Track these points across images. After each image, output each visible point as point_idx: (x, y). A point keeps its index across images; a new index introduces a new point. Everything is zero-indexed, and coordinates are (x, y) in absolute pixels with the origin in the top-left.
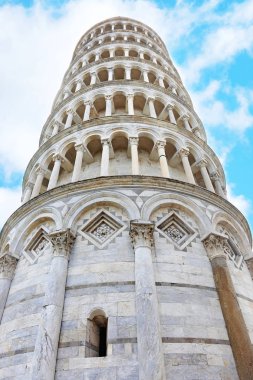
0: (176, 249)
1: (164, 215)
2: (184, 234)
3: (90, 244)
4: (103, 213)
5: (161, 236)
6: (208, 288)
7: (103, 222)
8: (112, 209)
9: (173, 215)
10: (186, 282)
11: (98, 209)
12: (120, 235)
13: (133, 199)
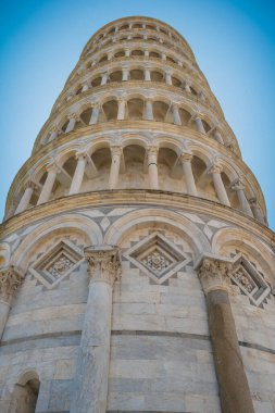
0: (152, 282)
1: (141, 238)
2: (171, 262)
3: (39, 283)
4: (62, 243)
5: (132, 266)
6: (195, 336)
7: (63, 255)
8: (73, 237)
9: (157, 237)
10: (160, 329)
11: (57, 239)
12: (78, 269)
13: (98, 220)
